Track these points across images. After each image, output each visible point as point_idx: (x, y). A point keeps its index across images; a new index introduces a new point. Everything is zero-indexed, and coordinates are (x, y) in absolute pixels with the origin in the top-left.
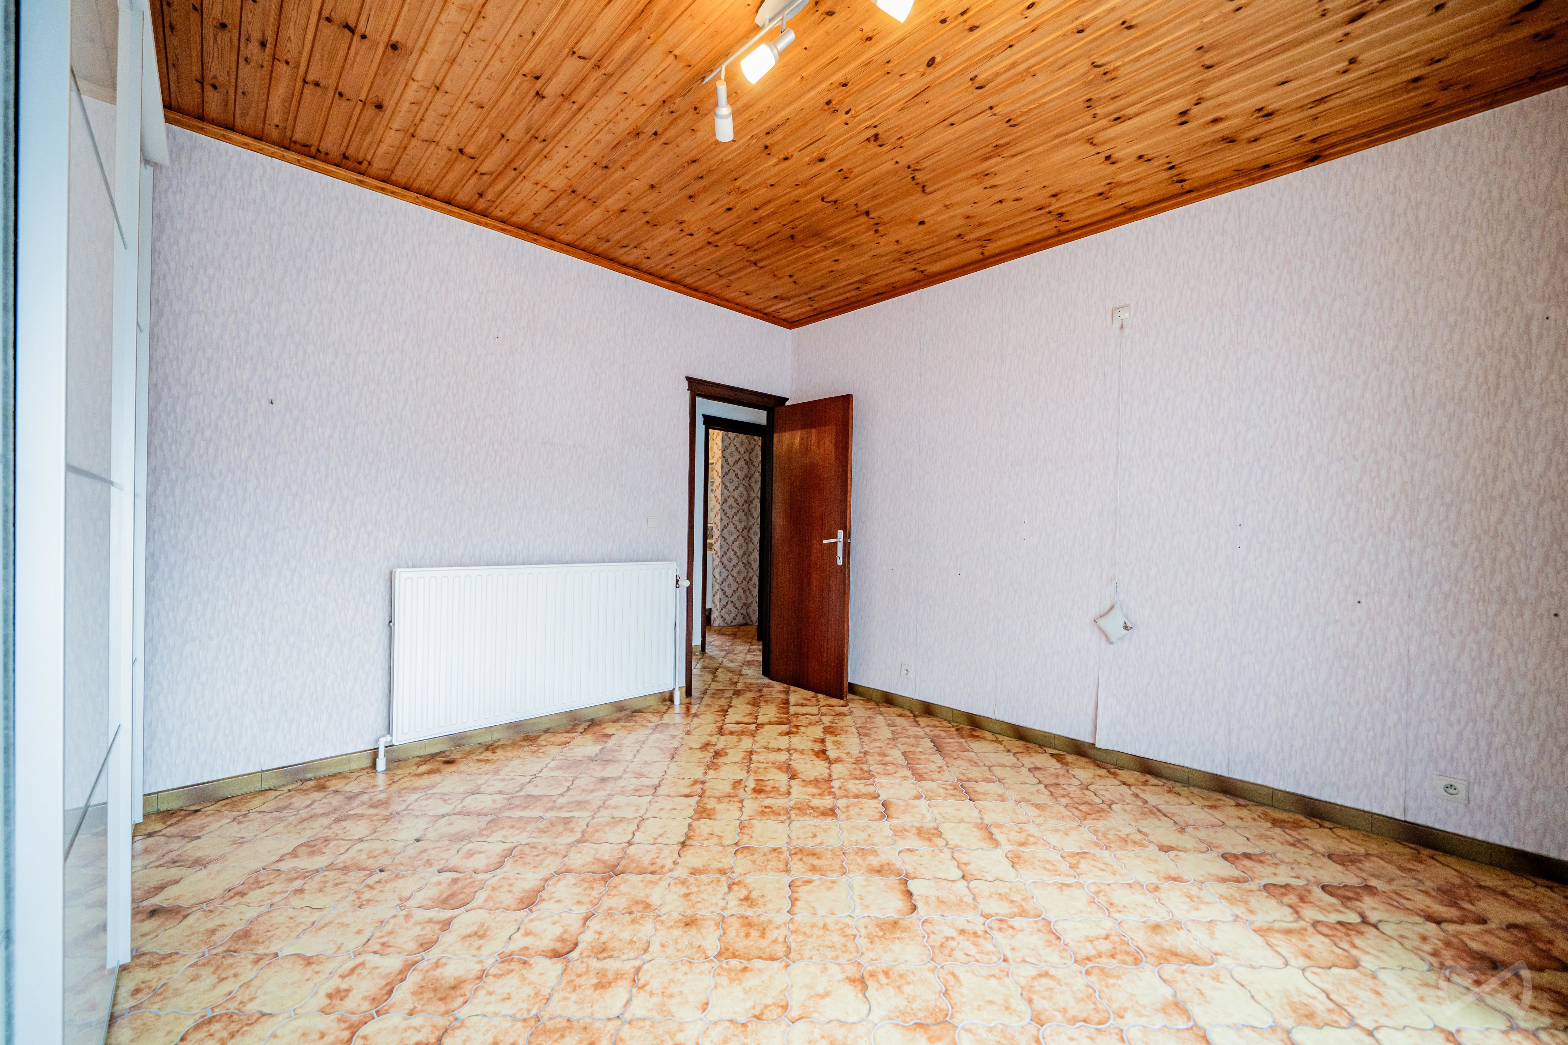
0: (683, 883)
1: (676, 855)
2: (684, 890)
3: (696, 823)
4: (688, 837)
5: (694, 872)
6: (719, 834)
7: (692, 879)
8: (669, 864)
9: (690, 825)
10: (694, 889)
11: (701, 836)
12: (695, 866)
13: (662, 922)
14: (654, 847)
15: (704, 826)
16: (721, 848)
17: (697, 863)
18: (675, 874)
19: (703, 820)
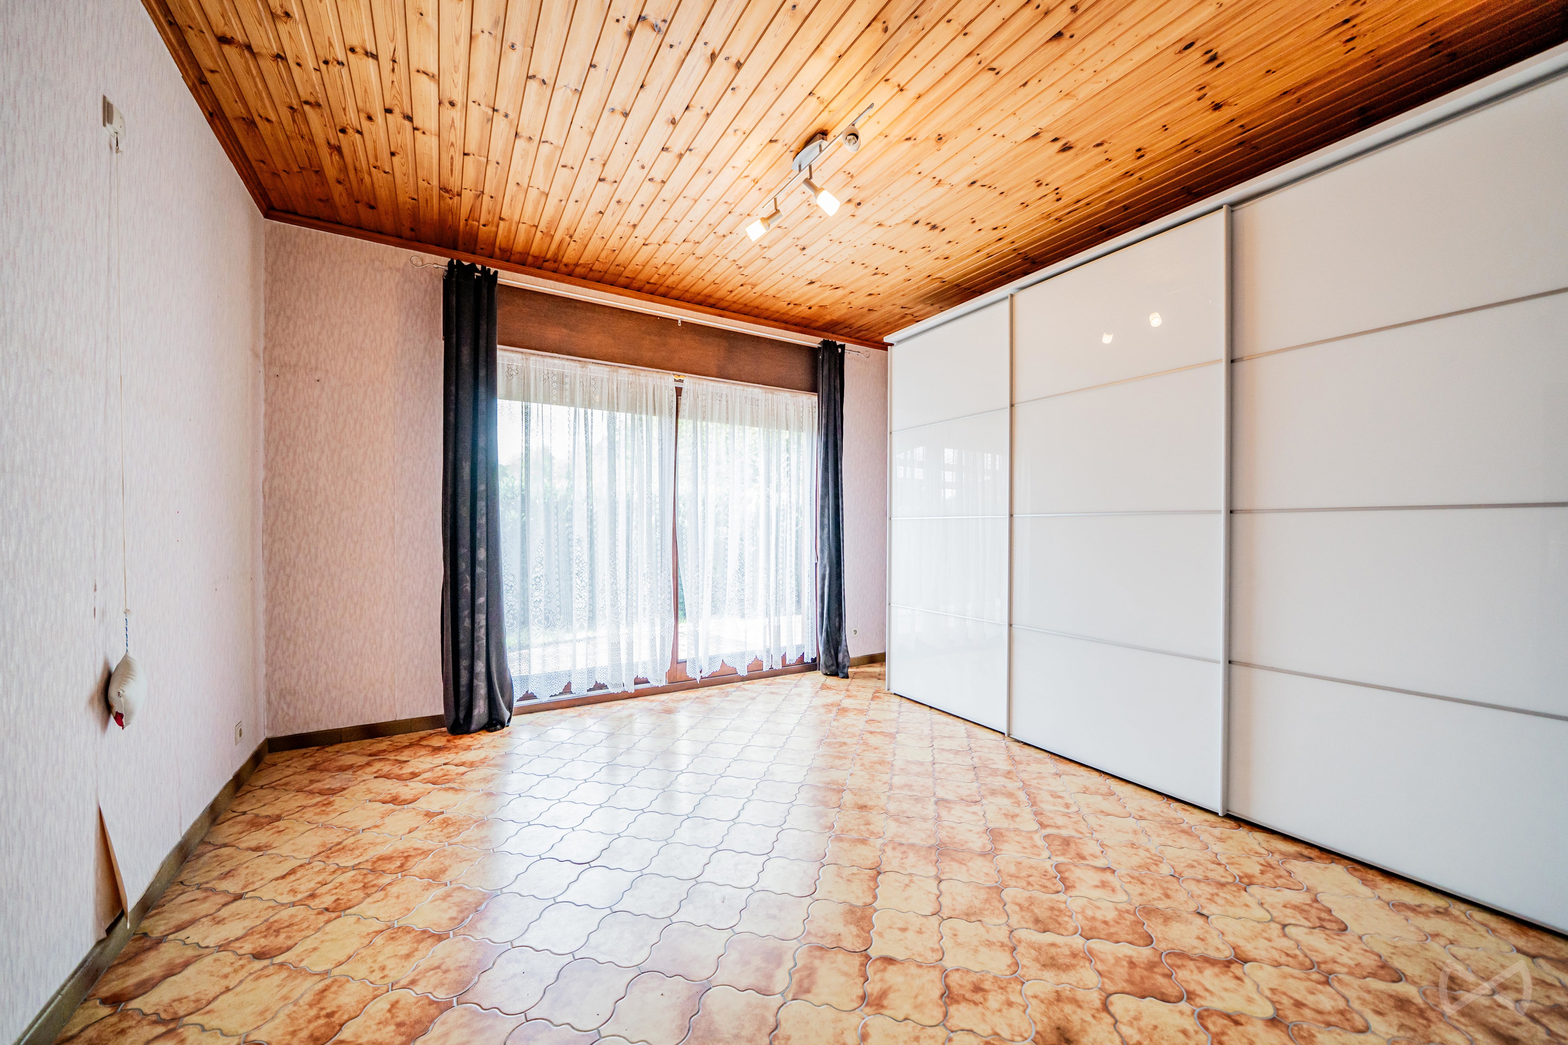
0: (872, 833)
1: (884, 858)
2: (871, 827)
3: (869, 900)
4: (874, 879)
5: (864, 841)
6: (840, 880)
7: (866, 835)
8: (888, 849)
9: (875, 897)
10: (862, 827)
11: (861, 880)
12: (863, 846)
13: (882, 809)
14: (909, 871)
15: (858, 896)
16: (839, 862)
17: (861, 849)
18: (881, 841)
19: (860, 903)
